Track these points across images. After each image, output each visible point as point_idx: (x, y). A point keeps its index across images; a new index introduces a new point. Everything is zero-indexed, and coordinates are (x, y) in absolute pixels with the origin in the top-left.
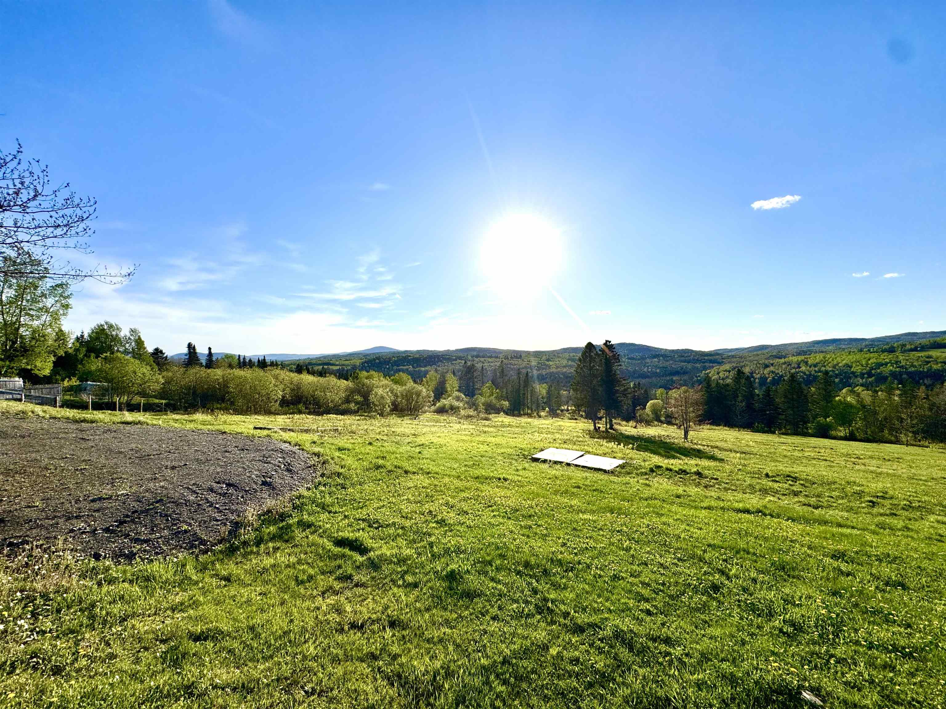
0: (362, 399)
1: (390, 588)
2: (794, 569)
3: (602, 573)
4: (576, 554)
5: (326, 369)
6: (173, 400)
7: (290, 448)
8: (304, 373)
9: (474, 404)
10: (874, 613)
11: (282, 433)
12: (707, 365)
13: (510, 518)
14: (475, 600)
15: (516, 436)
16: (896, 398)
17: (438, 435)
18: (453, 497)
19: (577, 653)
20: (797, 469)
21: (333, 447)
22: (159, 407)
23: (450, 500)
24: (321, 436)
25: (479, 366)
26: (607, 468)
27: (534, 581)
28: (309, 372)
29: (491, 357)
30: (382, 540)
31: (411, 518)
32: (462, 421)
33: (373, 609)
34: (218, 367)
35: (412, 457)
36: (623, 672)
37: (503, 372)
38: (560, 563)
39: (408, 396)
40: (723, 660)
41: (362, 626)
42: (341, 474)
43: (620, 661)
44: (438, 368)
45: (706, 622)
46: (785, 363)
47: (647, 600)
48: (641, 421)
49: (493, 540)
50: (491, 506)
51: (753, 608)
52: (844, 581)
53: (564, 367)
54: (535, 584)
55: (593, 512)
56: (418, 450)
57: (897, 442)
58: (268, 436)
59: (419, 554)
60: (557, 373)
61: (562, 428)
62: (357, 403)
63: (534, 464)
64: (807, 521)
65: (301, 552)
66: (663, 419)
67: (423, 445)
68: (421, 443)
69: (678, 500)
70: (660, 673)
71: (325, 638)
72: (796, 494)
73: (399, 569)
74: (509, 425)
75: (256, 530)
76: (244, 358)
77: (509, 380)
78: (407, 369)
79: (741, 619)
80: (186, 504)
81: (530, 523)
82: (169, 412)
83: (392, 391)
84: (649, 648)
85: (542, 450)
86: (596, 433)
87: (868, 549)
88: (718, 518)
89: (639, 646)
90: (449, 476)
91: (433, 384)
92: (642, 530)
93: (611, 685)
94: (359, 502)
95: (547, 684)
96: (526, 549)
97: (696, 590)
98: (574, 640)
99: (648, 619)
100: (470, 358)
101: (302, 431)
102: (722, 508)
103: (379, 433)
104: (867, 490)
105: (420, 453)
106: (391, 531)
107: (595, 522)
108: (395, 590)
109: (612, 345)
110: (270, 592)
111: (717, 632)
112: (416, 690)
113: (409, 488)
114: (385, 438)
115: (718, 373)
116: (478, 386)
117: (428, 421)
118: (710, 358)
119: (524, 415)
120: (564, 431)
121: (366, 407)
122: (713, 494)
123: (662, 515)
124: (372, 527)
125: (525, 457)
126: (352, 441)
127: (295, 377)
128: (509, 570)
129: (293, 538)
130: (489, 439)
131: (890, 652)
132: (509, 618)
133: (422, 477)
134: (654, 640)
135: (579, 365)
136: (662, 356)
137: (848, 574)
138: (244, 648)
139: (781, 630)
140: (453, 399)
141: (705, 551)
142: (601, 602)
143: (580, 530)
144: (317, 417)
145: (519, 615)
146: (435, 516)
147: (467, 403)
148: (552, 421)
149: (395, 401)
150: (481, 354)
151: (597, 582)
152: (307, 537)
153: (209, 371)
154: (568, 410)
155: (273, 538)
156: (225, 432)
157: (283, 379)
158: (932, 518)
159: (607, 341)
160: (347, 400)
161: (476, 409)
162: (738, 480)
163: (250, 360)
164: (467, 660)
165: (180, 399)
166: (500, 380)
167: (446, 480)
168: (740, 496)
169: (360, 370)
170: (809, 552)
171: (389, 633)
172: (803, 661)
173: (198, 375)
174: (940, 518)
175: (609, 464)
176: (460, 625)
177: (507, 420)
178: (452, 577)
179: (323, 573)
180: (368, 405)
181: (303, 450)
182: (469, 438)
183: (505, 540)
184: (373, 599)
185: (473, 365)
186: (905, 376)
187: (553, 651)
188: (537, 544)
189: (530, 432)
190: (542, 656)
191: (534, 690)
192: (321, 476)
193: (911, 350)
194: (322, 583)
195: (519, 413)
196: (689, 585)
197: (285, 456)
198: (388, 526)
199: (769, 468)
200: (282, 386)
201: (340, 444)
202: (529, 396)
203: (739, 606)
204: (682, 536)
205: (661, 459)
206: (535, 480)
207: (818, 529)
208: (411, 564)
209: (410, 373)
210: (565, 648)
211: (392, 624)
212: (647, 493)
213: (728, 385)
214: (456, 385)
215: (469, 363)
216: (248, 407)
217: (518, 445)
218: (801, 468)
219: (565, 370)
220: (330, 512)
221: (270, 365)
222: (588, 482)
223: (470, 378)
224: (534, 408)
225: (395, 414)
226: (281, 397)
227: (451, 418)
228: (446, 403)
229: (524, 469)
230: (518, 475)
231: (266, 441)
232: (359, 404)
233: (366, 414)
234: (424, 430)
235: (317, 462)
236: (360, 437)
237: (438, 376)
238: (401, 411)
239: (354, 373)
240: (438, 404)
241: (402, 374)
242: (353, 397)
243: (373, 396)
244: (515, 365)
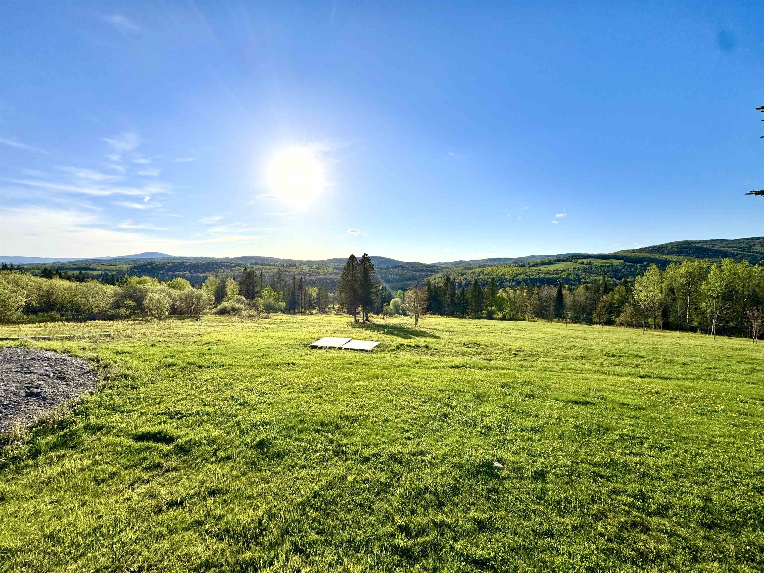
0: (135, 304)
1: (204, 466)
2: (484, 397)
3: (377, 420)
4: (357, 410)
5: (85, 274)
7: (57, 356)
8: (54, 277)
9: (254, 305)
10: (522, 413)
11: (34, 342)
12: (429, 273)
13: (303, 392)
14: (285, 458)
15: (295, 330)
16: (525, 294)
17: (223, 333)
18: (251, 383)
19: (367, 475)
20: (479, 339)
21: (110, 351)
23: (249, 385)
25: (258, 272)
26: (369, 348)
27: (330, 434)
28: (61, 277)
29: (268, 265)
30: (187, 428)
31: (214, 405)
32: (244, 320)
33: (189, 486)
35: (203, 354)
36: (398, 479)
37: (280, 278)
38: (347, 418)
39: (188, 299)
40: (454, 456)
41: (182, 502)
42: (128, 375)
43: (395, 473)
44: (218, 274)
45: (442, 437)
46: (472, 273)
47: (407, 431)
48: (387, 314)
49: (292, 411)
50: (286, 385)
51: (466, 423)
52: (509, 399)
53: (331, 274)
54: (331, 436)
55: (363, 379)
56: (206, 347)
57: (524, 320)
58: (20, 346)
59: (228, 433)
60: (325, 279)
61: (331, 322)
62: (128, 308)
63: (313, 350)
64: (488, 369)
65: (95, 454)
66: (401, 312)
67: (210, 343)
68: (208, 341)
69: (418, 365)
70: (420, 474)
71: (143, 522)
72: (480, 354)
73: (210, 449)
74: (287, 322)
75: (28, 443)
77: (285, 285)
78: (185, 275)
79: (461, 430)
81: (320, 393)
83: (169, 295)
84: (411, 460)
85: (318, 339)
86: (356, 324)
87: (517, 380)
88: (442, 373)
89: (405, 460)
90: (243, 366)
91: (213, 288)
92: (398, 387)
93: (391, 489)
94: (155, 399)
95: (349, 501)
96: (320, 412)
97: (435, 419)
98: (363, 468)
99: (409, 442)
100: (248, 265)
101: (63, 339)
102: (444, 367)
103: (160, 336)
104: (513, 348)
105: (209, 349)
106: (196, 418)
107: (367, 386)
108: (210, 466)
109: (369, 258)
110: (64, 498)
111: (449, 441)
112: (245, 537)
113: (206, 381)
114: (168, 339)
115: (435, 279)
116: (257, 289)
117: (210, 322)
118: (430, 268)
119: (299, 313)
120: (332, 324)
121: (140, 311)
122: (436, 359)
123: (410, 375)
124: (174, 418)
125: (305, 346)
126: (131, 345)
127: (44, 282)
128: (309, 430)
129: (81, 443)
130: (272, 334)
131: (530, 431)
132: (314, 465)
133: (217, 370)
134: (414, 454)
135: (344, 273)
136: (401, 266)
137: (509, 395)
138: (44, 557)
139: (481, 432)
140: (234, 301)
141: (437, 394)
142: (378, 439)
143: (358, 393)
144: (79, 324)
145: (322, 461)
146: (237, 400)
147: (248, 304)
148: (321, 317)
149: (173, 305)
150: (259, 262)
151: (374, 426)
152: (99, 439)
154: (334, 308)
155: (54, 447)
157: (26, 284)
158: (541, 359)
159: (365, 254)
160: (117, 306)
161: (257, 310)
162: (449, 349)
164: (285, 503)
166: (277, 285)
167: (242, 370)
168: (451, 358)
169: (129, 275)
170: (491, 386)
171: (210, 501)
172: (494, 446)
174: (544, 359)
175: (369, 345)
176: (275, 479)
177: (285, 317)
178: (262, 444)
179: (126, 468)
180: (142, 309)
181: (75, 356)
182: (254, 334)
183: (302, 409)
184: (188, 478)
185: (253, 271)
186: (529, 281)
187: (350, 478)
188: (328, 408)
189: (306, 326)
190: (343, 484)
191: (341, 508)
192: (104, 379)
193: (532, 266)
194: (127, 477)
195: (295, 311)
196: (431, 416)
197: (52, 364)
198: (191, 415)
199: (465, 340)
200: (24, 293)
201: (116, 348)
202: (303, 297)
203: (459, 423)
204: (423, 387)
205: (403, 340)
206: (318, 362)
207: (493, 372)
208: (222, 442)
209: (187, 279)
210: (358, 474)
211: (212, 493)
212: (398, 363)
213: (441, 287)
214: (237, 289)
215: (248, 270)
217: (299, 337)
218: (481, 339)
219: (331, 276)
220: (122, 412)
222: (357, 360)
223: (250, 283)
224: (307, 306)
225: (175, 317)
226: (24, 304)
227: (233, 318)
228: (227, 305)
229: (307, 355)
230: (304, 360)
231: (20, 351)
232: (131, 309)
233: (140, 319)
234: (209, 330)
235: (97, 366)
236: (138, 340)
237: (219, 282)
238: (180, 314)
239: (122, 278)
240: (219, 307)
241: (179, 279)
242: (123, 302)
243: (147, 301)
244: (290, 272)
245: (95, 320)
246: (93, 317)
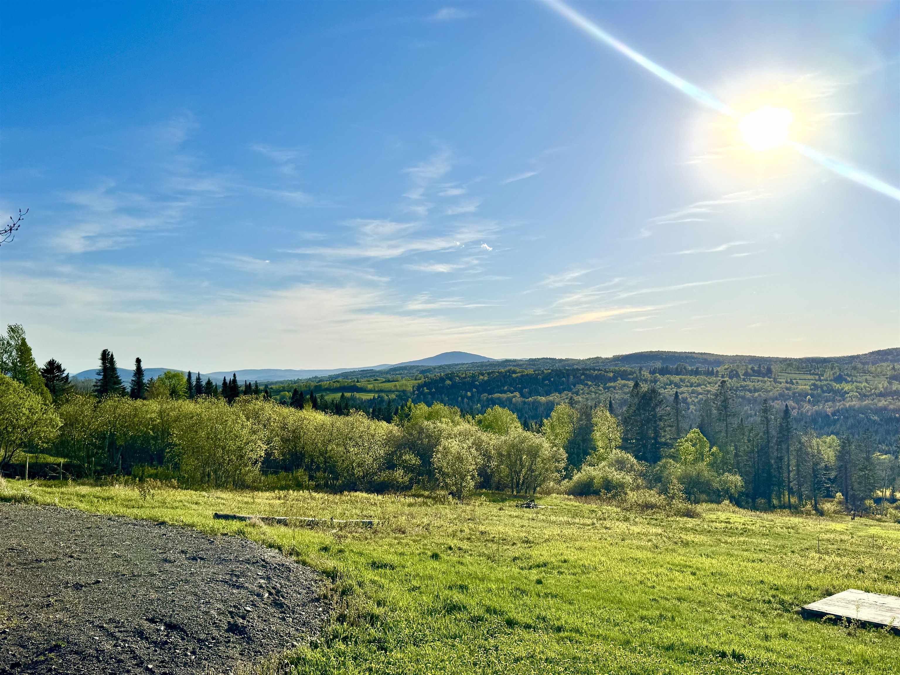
0: (419, 462)
5: (348, 399)
6: (77, 457)
7: (280, 558)
8: (306, 406)
9: (658, 479)
11: (265, 528)
15: (761, 556)
17: (578, 544)
21: (363, 560)
22: (54, 470)
24: (340, 537)
25: (668, 392)
28: (316, 407)
29: (696, 373)
32: (632, 516)
34: (154, 395)
35: (523, 592)
37: (726, 408)
39: (512, 456)
42: (377, 617)
44: (576, 398)
53: (881, 395)
56: (534, 575)
58: (240, 532)
60: (861, 410)
61: (880, 542)
62: (408, 469)
63: (811, 625)
67: (545, 565)
68: (541, 560)
74: (745, 530)
76: (198, 379)
77: (741, 427)
78: (510, 400)
80: (97, 658)
82: (70, 481)
83: (478, 445)
85: (829, 594)
90: (605, 638)
91: (565, 432)
100: (646, 374)
101: (303, 525)
103: (454, 535)
105: (539, 582)
113: (517, 660)
114: (465, 545)
116: (666, 436)
117: (555, 513)
119: (782, 507)
120: (884, 551)
121: (426, 477)
125: (785, 607)
126: (400, 549)
127: (291, 415)
130: (697, 561)
133: (546, 637)
140: (611, 465)
144: (331, 497)
147: (642, 475)
148: (850, 525)
149: (485, 466)
153: (139, 402)
154: (893, 500)
156: (163, 523)
157: (269, 419)
160: (390, 464)
161: (664, 491)
163: (209, 383)
165: (89, 457)
166: (719, 426)
167: (599, 647)
169: (415, 402)
173: (119, 411)
177: (739, 517)
180: (430, 473)
181: (304, 563)
182: (650, 555)
185: (654, 391)
189: (797, 548)
192: (338, 619)
195: (769, 501)
197: (271, 573)
200: (264, 433)
201: (375, 554)
202: (793, 463)
206: (812, 665)
209: (514, 408)
214: (617, 436)
215: (644, 387)
216: (203, 475)
219: (883, 403)
221: (245, 393)
223: (648, 421)
224: (806, 492)
225: (486, 495)
226: (263, 454)
227: (606, 508)
228: (594, 473)
229: (784, 636)
230: (768, 650)
231: (236, 542)
232: (412, 471)
233: (427, 493)
234: (547, 533)
235: (332, 590)
236: (414, 541)
237: (576, 415)
238: (498, 488)
239: (402, 407)
240: (577, 477)
241: (498, 409)
242: (401, 457)
243: (439, 455)
244: (756, 390)
245: (356, 491)
246: (353, 487)
